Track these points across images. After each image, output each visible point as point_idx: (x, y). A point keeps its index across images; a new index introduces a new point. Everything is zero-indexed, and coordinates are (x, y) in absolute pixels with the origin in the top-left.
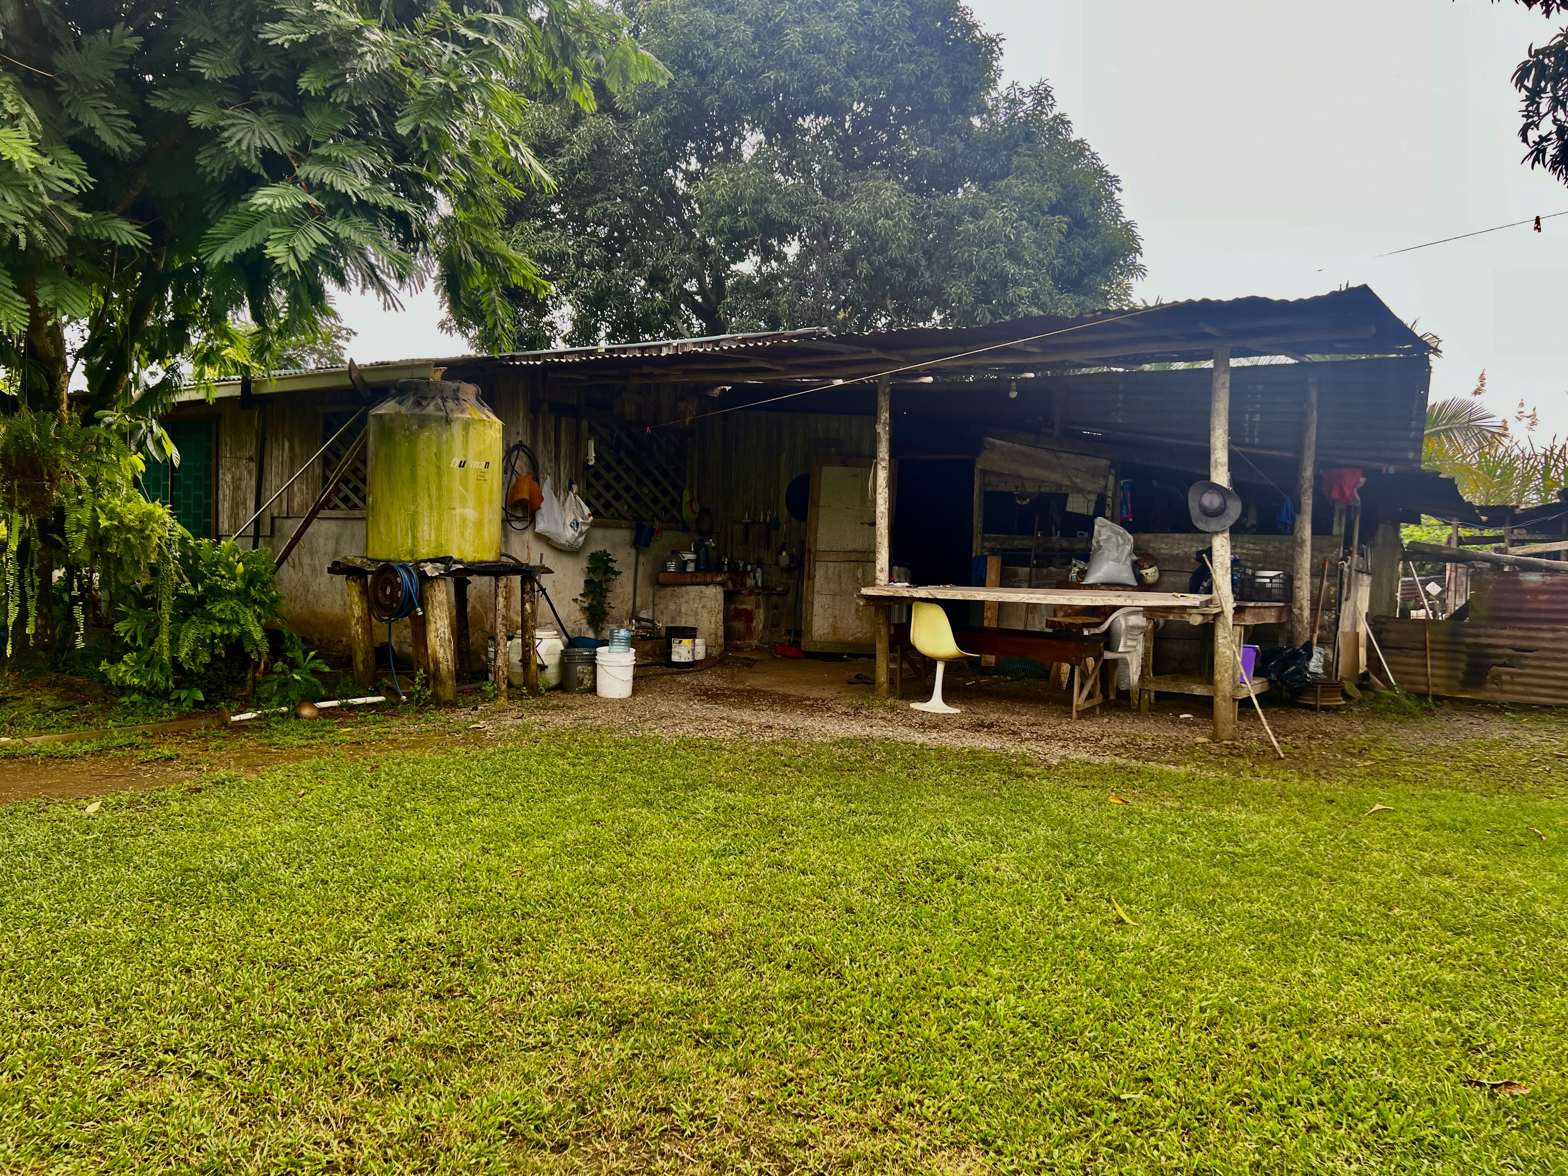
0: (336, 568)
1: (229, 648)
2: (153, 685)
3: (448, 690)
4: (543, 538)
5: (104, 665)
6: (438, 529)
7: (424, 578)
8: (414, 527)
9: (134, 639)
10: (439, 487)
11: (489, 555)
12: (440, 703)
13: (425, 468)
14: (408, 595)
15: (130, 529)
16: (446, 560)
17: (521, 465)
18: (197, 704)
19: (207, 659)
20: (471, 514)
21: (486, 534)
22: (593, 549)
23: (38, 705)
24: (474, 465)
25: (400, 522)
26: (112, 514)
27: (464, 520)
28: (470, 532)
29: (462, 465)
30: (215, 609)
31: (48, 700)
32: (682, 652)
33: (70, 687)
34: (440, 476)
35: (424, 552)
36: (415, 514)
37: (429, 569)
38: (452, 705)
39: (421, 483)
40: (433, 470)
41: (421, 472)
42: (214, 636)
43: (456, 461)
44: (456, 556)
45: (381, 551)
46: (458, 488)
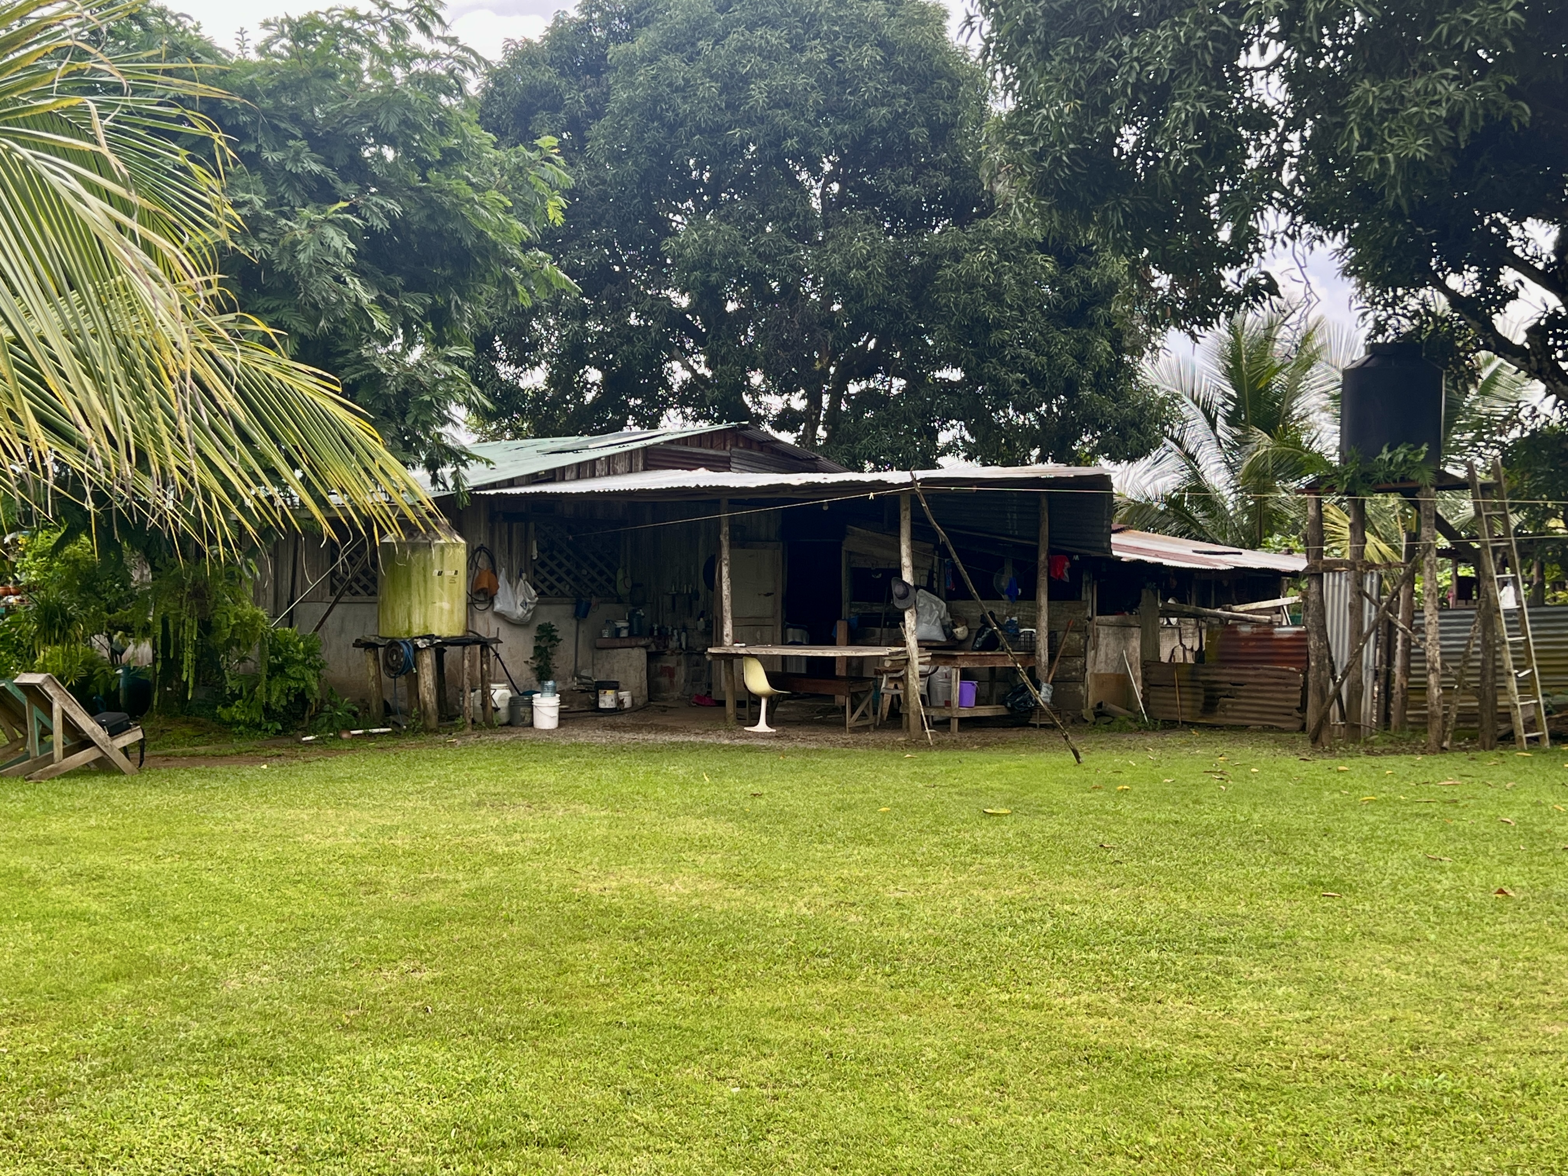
0: (358, 644)
1: (296, 696)
2: (252, 720)
3: (433, 722)
4: (500, 616)
5: (219, 709)
6: (425, 616)
7: (417, 648)
8: (409, 616)
9: (241, 690)
10: (425, 590)
11: (458, 632)
12: (428, 731)
13: (416, 578)
14: (407, 661)
15: (246, 624)
16: (430, 637)
17: (483, 562)
18: (278, 732)
19: (284, 703)
20: (446, 606)
21: (456, 619)
22: (540, 621)
23: (184, 734)
24: (448, 573)
25: (401, 613)
26: (237, 616)
27: (441, 609)
28: (445, 618)
29: (440, 574)
30: (290, 671)
31: (188, 731)
32: (607, 700)
33: (197, 724)
34: (425, 581)
35: (416, 631)
36: (410, 607)
37: (420, 643)
38: (436, 732)
39: (414, 586)
40: (421, 578)
41: (414, 580)
42: (289, 689)
43: (436, 572)
44: (436, 634)
45: (388, 631)
46: (437, 588)
